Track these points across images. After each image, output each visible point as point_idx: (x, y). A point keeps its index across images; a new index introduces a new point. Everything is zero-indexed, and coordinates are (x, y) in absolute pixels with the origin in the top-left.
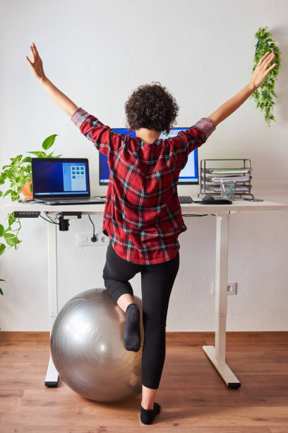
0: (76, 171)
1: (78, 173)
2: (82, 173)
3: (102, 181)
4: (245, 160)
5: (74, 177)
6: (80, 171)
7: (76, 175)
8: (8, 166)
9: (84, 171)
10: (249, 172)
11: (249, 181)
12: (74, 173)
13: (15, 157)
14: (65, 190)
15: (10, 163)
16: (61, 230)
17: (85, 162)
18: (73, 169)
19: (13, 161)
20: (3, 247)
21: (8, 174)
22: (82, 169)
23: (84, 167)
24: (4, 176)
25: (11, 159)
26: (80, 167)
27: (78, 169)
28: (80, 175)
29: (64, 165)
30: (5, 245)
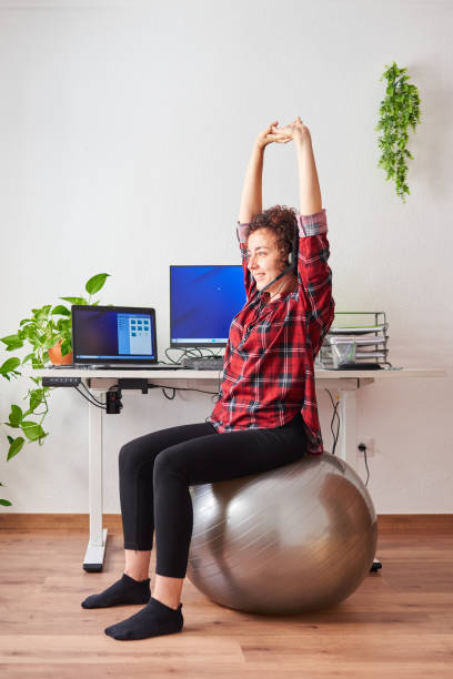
0: (136, 325)
1: (140, 329)
2: (146, 329)
3: (174, 341)
4: (377, 314)
5: (134, 335)
6: (143, 325)
7: (136, 332)
8: (28, 320)
9: (149, 326)
10: (384, 330)
11: (384, 343)
12: (134, 328)
13: (39, 307)
14: (120, 352)
15: (31, 316)
16: (108, 412)
17: (150, 313)
18: (133, 322)
19: (37, 313)
20: (21, 441)
21: (29, 331)
22: (146, 323)
23: (149, 320)
24: (22, 335)
25: (33, 311)
26: (143, 320)
27: (140, 323)
28: (143, 331)
29: (120, 318)
30: (25, 438)
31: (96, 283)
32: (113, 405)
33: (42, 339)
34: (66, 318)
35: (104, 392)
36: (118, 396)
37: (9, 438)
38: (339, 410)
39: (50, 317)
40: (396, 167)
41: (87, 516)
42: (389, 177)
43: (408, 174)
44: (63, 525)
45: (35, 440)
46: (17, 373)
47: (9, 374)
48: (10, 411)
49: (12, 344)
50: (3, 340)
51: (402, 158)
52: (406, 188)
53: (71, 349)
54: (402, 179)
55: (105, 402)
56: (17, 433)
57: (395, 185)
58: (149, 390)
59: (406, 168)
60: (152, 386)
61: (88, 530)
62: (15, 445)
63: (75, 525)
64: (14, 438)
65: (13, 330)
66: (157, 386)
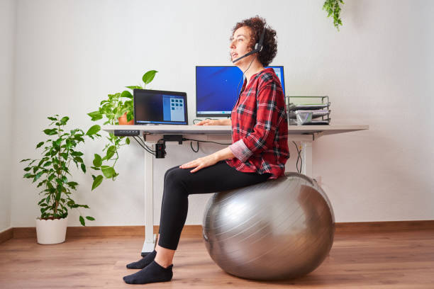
0: (175, 103)
1: (177, 105)
2: (181, 105)
3: (199, 113)
4: (323, 97)
5: (173, 109)
6: (179, 103)
7: (175, 107)
8: (105, 101)
9: (183, 103)
10: (328, 106)
11: (328, 114)
12: (173, 105)
13: (113, 94)
14: (165, 120)
15: (107, 98)
16: (157, 157)
17: (183, 95)
18: (173, 101)
19: (111, 97)
20: (100, 178)
21: (106, 108)
22: (181, 101)
23: (183, 100)
24: (101, 111)
25: (109, 95)
26: (179, 100)
27: (177, 101)
28: (179, 107)
29: (164, 98)
30: (103, 175)
31: (149, 76)
32: (160, 152)
33: (115, 112)
34: (129, 99)
35: (154, 144)
36: (163, 146)
37: (93, 176)
38: (301, 154)
39: (120, 99)
40: (333, 8)
41: (144, 227)
42: (329, 15)
43: (341, 14)
44: (128, 233)
45: (110, 177)
46: (98, 135)
47: (93, 136)
48: (94, 158)
49: (95, 117)
50: (90, 115)
51: (337, 3)
52: (339, 22)
53: (133, 117)
54: (337, 16)
55: (154, 150)
56: (97, 173)
57: (333, 20)
58: (183, 142)
59: (340, 9)
60: (185, 140)
61: (144, 236)
62: (97, 181)
63: (136, 232)
64: (96, 176)
65: (96, 108)
66: (188, 140)
